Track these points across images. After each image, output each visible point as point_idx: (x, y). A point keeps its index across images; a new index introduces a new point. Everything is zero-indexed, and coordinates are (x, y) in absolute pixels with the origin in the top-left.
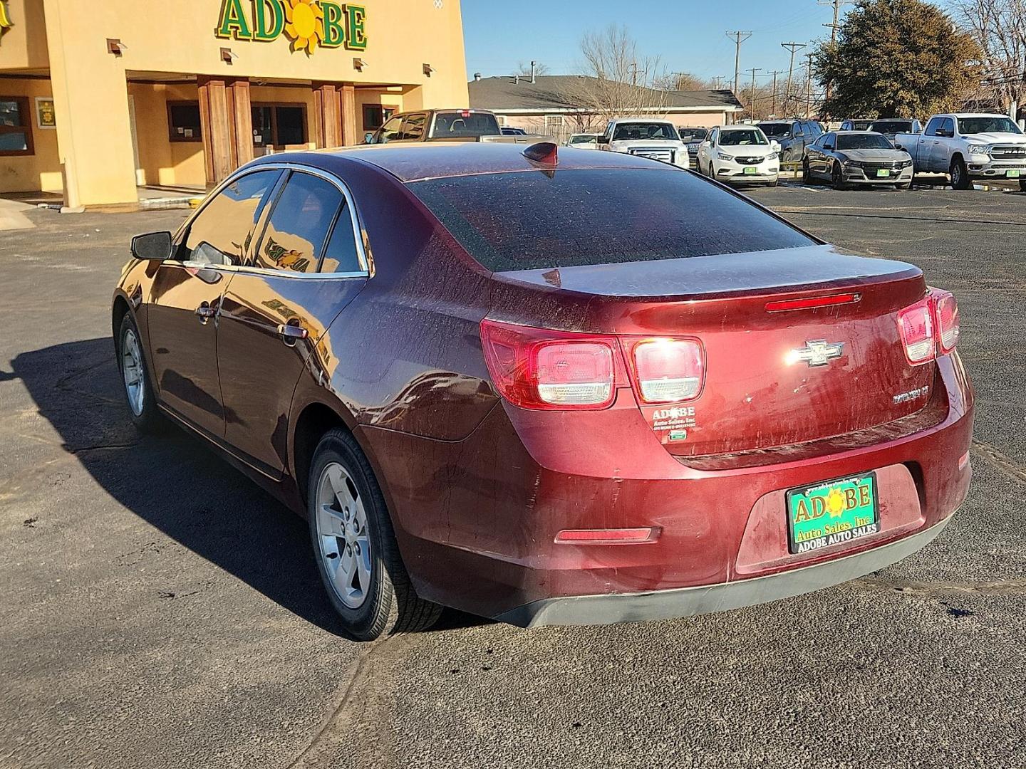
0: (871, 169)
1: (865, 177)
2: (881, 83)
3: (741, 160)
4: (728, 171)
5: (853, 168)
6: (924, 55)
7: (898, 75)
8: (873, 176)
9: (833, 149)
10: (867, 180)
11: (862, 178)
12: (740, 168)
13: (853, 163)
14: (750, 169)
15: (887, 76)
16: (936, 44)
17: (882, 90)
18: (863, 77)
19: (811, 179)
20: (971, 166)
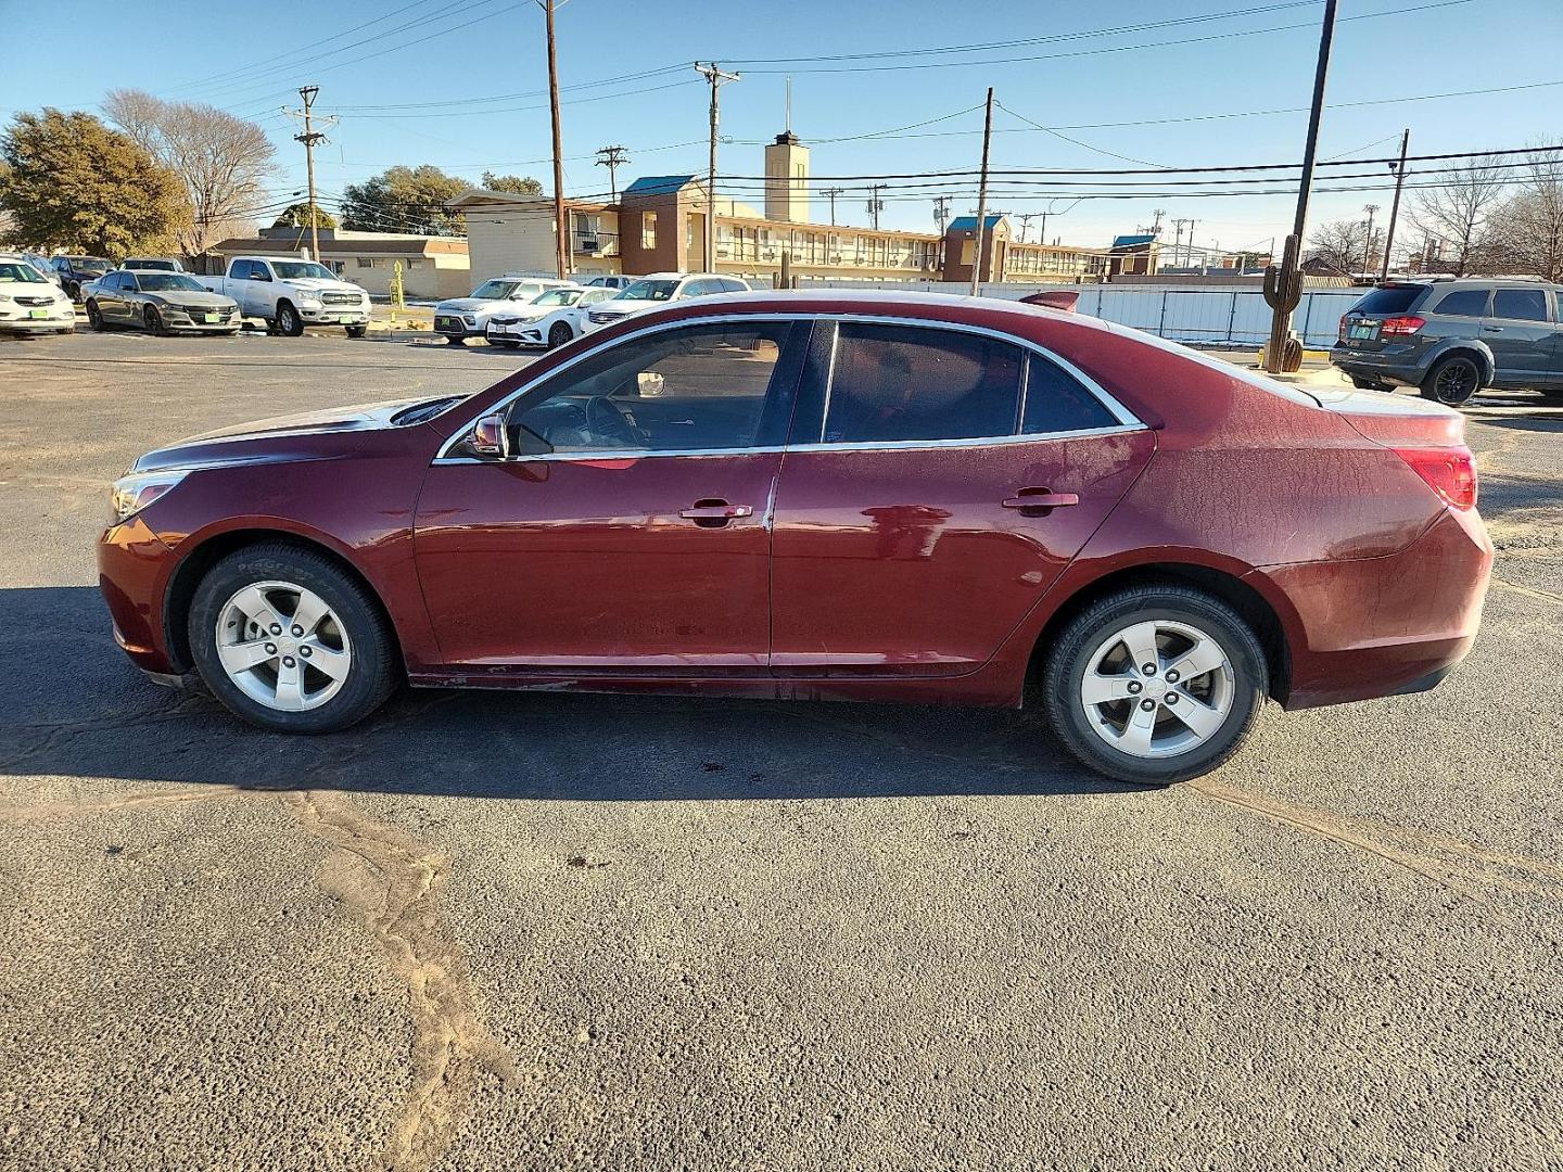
0: (198, 313)
1: (192, 322)
2: (81, 215)
3: (24, 301)
4: (7, 314)
5: (174, 312)
6: (126, 187)
7: (101, 207)
8: (202, 321)
9: (137, 290)
10: (195, 326)
11: (187, 323)
12: (24, 311)
13: (172, 306)
14: (38, 312)
15: (85, 207)
16: (136, 176)
17: (85, 224)
18: (56, 207)
19: (101, 322)
20: (304, 313)
